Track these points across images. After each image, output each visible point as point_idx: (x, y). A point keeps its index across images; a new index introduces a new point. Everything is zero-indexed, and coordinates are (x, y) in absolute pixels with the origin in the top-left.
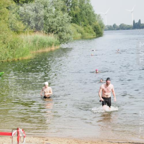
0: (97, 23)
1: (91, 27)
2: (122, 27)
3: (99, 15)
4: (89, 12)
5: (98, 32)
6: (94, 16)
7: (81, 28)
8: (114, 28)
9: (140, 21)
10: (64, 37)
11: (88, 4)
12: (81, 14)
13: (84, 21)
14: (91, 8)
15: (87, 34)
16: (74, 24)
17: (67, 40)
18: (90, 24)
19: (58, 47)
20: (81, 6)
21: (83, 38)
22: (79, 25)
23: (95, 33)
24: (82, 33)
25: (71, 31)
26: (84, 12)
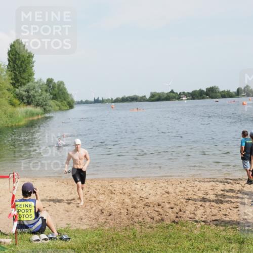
0: (70, 100)
1: (65, 102)
2: (87, 102)
3: (71, 94)
4: (64, 93)
5: (71, 106)
6: (68, 94)
7: (59, 103)
8: (81, 103)
9: (98, 98)
10: (47, 109)
11: (63, 87)
12: (58, 93)
13: (61, 98)
14: (65, 89)
15: (63, 107)
16: (54, 100)
17: (49, 111)
18: (65, 100)
19: (43, 116)
20: (58, 88)
21: (60, 109)
22: (57, 101)
23: (68, 106)
24: (59, 106)
25: (52, 105)
26: (60, 92)
